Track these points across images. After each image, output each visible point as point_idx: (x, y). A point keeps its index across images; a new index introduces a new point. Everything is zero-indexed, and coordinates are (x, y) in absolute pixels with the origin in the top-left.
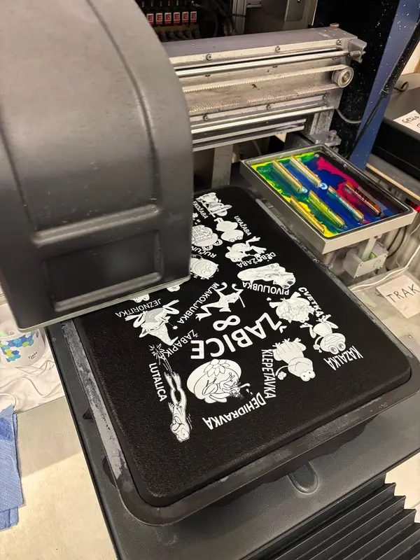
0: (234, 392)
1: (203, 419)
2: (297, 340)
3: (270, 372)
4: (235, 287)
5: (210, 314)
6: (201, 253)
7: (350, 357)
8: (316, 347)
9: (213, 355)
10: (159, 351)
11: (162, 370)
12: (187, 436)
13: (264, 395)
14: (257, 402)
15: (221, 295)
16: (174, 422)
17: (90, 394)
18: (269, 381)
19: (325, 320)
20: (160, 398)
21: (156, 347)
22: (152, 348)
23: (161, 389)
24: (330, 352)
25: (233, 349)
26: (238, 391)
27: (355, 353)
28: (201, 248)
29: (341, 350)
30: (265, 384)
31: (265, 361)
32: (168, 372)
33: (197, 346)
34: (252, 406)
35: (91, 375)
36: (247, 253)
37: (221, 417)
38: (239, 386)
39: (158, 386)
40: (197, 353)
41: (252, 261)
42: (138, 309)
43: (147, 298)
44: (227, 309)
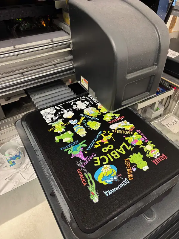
0: (115, 179)
1: (104, 192)
2: (139, 153)
3: (129, 168)
4: (109, 132)
5: (100, 145)
6: (93, 119)
7: (163, 158)
8: (147, 155)
9: (104, 163)
10: (80, 163)
11: (83, 172)
12: (97, 200)
13: (128, 179)
14: (126, 182)
15: (104, 136)
16: (91, 194)
17: (53, 185)
18: (129, 172)
19: (149, 143)
20: (84, 184)
21: (79, 162)
22: (77, 162)
23: (83, 180)
24: (153, 157)
25: (112, 160)
26: (117, 178)
27: (164, 157)
28: (92, 117)
29: (158, 156)
30: (128, 174)
31: (127, 164)
32: (86, 173)
33: (96, 160)
34: (124, 184)
35: (52, 177)
36: (112, 117)
37: (111, 190)
38: (117, 176)
39: (82, 179)
40: (97, 163)
41: (115, 120)
42: (69, 146)
43: (72, 140)
44: (107, 142)
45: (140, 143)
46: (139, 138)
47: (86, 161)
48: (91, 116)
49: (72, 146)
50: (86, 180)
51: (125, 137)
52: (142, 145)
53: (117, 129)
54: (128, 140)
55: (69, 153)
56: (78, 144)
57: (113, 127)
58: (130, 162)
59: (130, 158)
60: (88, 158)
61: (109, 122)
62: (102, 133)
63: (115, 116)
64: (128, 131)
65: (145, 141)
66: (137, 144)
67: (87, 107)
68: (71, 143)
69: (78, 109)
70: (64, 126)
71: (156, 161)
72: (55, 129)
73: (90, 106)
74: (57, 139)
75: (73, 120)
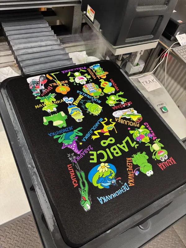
0: (113, 182)
1: (97, 198)
2: (144, 153)
3: (131, 171)
4: (111, 121)
5: (98, 136)
6: (93, 100)
7: (170, 163)
8: (153, 157)
9: (101, 160)
10: (73, 157)
11: (75, 168)
12: (89, 208)
13: (128, 184)
14: (125, 188)
15: (104, 125)
16: (82, 200)
18: (130, 176)
19: (157, 142)
20: (74, 185)
21: (71, 155)
22: (69, 155)
23: (74, 180)
24: (160, 160)
25: (111, 157)
26: (115, 182)
27: (173, 161)
28: (93, 97)
29: (166, 159)
30: (129, 178)
31: (128, 165)
32: (78, 170)
33: (93, 155)
34: (122, 190)
35: (35, 170)
36: (117, 101)
37: (106, 196)
38: (115, 179)
39: (73, 178)
40: (93, 159)
41: (120, 106)
42: (60, 132)
43: (65, 125)
44: (108, 134)
45: (146, 140)
46: (146, 132)
47: (79, 155)
48: (91, 96)
49: (64, 133)
50: (78, 180)
51: (130, 130)
52: (148, 142)
53: (122, 118)
54: (133, 133)
55: (60, 141)
56: (72, 131)
57: (117, 114)
58: (132, 163)
59: (133, 157)
60: (82, 151)
61: (113, 107)
62: (103, 121)
63: (120, 101)
64: (134, 122)
65: (152, 137)
66: (143, 140)
67: (88, 82)
68: (63, 128)
69: (76, 83)
70: (56, 104)
71: (163, 165)
72: (43, 106)
73: (91, 82)
74: (46, 120)
75: (69, 98)
